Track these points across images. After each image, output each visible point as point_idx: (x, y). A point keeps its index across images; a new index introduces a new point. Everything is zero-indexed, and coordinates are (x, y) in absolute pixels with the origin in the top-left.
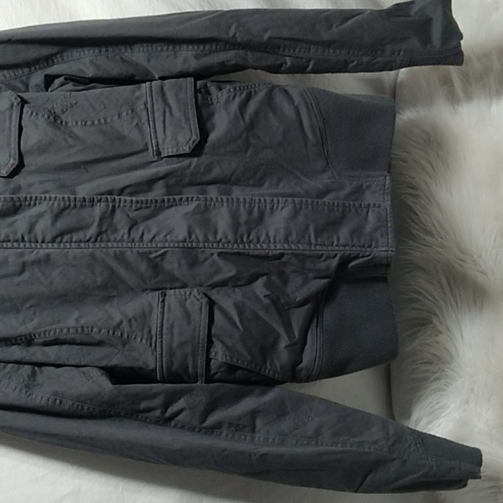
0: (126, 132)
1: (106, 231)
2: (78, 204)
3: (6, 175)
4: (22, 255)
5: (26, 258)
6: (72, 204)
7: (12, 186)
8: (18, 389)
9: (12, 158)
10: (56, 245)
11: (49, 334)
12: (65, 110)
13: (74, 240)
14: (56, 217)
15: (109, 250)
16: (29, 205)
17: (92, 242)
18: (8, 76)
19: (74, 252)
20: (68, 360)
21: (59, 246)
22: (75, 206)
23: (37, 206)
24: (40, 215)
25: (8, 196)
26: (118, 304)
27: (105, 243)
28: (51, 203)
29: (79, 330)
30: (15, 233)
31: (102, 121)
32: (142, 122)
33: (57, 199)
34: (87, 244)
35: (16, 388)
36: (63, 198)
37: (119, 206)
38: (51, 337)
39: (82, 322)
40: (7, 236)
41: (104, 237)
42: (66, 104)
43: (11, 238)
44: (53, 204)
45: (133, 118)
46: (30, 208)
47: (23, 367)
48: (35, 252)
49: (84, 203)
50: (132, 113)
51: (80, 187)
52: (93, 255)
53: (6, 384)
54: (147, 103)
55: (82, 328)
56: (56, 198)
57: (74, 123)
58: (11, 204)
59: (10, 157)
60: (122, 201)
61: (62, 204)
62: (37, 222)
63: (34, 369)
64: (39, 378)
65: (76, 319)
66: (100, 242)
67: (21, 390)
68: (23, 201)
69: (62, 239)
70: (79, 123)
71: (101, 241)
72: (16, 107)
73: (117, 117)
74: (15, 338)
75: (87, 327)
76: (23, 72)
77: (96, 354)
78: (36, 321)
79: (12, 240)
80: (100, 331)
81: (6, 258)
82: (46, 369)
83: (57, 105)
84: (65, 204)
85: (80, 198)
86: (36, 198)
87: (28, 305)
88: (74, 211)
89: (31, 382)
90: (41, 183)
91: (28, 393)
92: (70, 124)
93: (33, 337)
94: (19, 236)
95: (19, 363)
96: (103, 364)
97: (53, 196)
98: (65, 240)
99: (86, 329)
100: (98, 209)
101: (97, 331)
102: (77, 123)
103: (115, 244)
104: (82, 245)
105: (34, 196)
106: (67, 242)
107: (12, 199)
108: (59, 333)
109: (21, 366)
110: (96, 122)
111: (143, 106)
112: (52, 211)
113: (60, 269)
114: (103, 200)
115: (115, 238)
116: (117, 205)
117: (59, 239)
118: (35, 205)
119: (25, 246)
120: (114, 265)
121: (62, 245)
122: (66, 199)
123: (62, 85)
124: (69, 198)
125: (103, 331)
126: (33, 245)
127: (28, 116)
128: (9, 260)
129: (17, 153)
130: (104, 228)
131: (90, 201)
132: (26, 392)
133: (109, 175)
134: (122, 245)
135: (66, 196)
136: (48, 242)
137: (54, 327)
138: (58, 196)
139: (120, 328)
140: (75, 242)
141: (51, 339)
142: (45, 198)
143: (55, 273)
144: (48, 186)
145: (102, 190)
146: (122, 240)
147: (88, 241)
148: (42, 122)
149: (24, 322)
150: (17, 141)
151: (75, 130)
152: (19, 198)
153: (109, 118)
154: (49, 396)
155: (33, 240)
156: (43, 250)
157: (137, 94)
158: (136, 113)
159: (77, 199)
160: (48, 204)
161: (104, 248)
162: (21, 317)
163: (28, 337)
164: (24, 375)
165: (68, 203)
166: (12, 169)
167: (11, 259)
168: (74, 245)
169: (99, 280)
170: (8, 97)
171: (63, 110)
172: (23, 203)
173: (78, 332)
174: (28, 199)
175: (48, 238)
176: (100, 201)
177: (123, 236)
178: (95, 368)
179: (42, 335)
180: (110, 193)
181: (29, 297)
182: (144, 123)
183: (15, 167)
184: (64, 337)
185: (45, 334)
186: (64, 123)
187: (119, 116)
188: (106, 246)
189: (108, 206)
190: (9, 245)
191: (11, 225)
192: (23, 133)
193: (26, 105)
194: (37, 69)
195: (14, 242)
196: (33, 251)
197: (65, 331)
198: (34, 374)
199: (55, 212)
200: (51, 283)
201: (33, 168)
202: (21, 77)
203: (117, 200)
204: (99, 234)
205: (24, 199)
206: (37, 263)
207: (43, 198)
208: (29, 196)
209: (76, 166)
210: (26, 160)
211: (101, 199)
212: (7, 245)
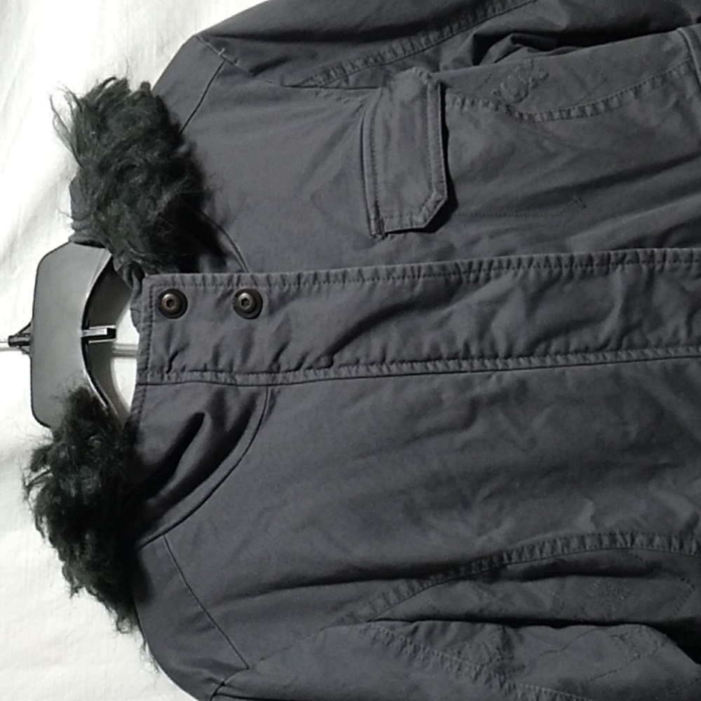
0: (654, 122)
1: (639, 324)
2: (578, 271)
3: (423, 226)
4: (468, 385)
5: (478, 390)
6: (565, 271)
7: (436, 247)
8: (483, 678)
9: (434, 190)
10: (535, 361)
11: (541, 552)
12: (523, 94)
13: (572, 348)
14: (534, 300)
15: (648, 363)
16: (477, 279)
17: (612, 350)
18: (400, 51)
19: (575, 372)
20: (582, 609)
21: (543, 361)
22: (571, 275)
23: (492, 282)
24: (501, 300)
25: (435, 264)
26: (675, 482)
27: (639, 351)
28: (521, 272)
29: (606, 541)
30: (451, 340)
31: (601, 107)
32: (688, 97)
33: (535, 263)
34: (600, 355)
35: (477, 675)
36: (547, 259)
37: (662, 269)
38: (545, 558)
39: (609, 523)
40: (435, 347)
41: (636, 337)
42: (525, 83)
43: (444, 350)
44: (526, 274)
45: (666, 94)
46: (479, 287)
47: (482, 628)
48: (494, 377)
49: (589, 269)
50: (662, 84)
51: (573, 238)
52: (616, 377)
53: (456, 667)
54: (692, 61)
55: (612, 535)
56: (531, 261)
57: (545, 116)
58: (442, 279)
59: (430, 187)
60: (669, 257)
61: (545, 273)
62: (493, 314)
63: (505, 632)
64: (522, 653)
65: (593, 518)
66: (627, 349)
67: (489, 680)
68: (465, 273)
69: (548, 347)
70: (556, 115)
71: (631, 347)
72: (431, 92)
73: (631, 94)
74: (468, 565)
75: (622, 534)
76: (428, 40)
77: (641, 595)
78: (508, 524)
79: (445, 356)
80: (651, 541)
81: (437, 393)
82: (531, 632)
83: (506, 85)
84: (550, 273)
85: (581, 257)
86: (491, 263)
87: (485, 491)
88: (568, 287)
89: (506, 661)
90: (493, 235)
91: (506, 686)
92: (538, 118)
93: (506, 561)
94: (460, 345)
95: (474, 618)
96: (662, 616)
97: (525, 257)
98: (553, 348)
99: (619, 537)
100: (618, 280)
101: (645, 542)
102: (550, 114)
103: (660, 352)
104: (592, 358)
105: (486, 260)
106: (557, 353)
107: (444, 268)
108: (563, 550)
109: (479, 625)
110: (589, 110)
111: (683, 69)
112: (524, 288)
113: (548, 410)
114: (628, 258)
115: (660, 340)
116: (658, 267)
117: (542, 347)
118: (488, 279)
119: (472, 365)
120: (664, 395)
121: (548, 361)
122: (553, 261)
123: (507, 53)
124: (559, 259)
125: (657, 540)
126: (488, 364)
127: (457, 107)
128: (444, 397)
129: (444, 179)
130: (635, 318)
131: (601, 264)
132: (502, 685)
133: (631, 210)
134: (676, 351)
135: (552, 255)
136: (520, 356)
137: (550, 535)
138: (534, 256)
139: (693, 534)
140: (576, 352)
141: (545, 562)
142: (509, 262)
143: (539, 421)
144: (510, 240)
145: (623, 237)
146: (675, 343)
147: (602, 348)
148: (485, 114)
149: (482, 530)
150: (442, 154)
151: (550, 126)
152: (457, 265)
153: (615, 99)
154: (555, 691)
155: (488, 352)
156: (509, 372)
157: (667, 47)
158: (672, 83)
159: (576, 261)
160: (516, 274)
161: (638, 360)
162: (474, 518)
163: (495, 559)
164: (489, 646)
165: (556, 271)
166: (435, 212)
167: (448, 395)
168: (573, 359)
169: (633, 430)
170: (414, 78)
171: (518, 94)
172: (464, 277)
173: (604, 546)
174: (475, 266)
175: (520, 346)
176: (621, 261)
177: (675, 333)
178: (644, 627)
179: (526, 554)
180: (639, 243)
181: (488, 475)
182: (691, 99)
183: (441, 208)
184: (574, 556)
185: (532, 551)
186: (526, 117)
187: (636, 93)
188: (642, 358)
189: (639, 270)
190: (440, 366)
191: (441, 323)
192: (450, 140)
193: (448, 90)
194: (455, 32)
195: (449, 359)
196: (489, 377)
197: (574, 544)
198: (507, 644)
199: (532, 290)
200: (533, 441)
201: (474, 208)
202: (423, 50)
203: (658, 257)
204: (627, 330)
205: (467, 267)
206: (499, 399)
207: (505, 264)
208: (475, 261)
209: (561, 196)
210: (462, 194)
211: (625, 256)
212: (435, 366)
